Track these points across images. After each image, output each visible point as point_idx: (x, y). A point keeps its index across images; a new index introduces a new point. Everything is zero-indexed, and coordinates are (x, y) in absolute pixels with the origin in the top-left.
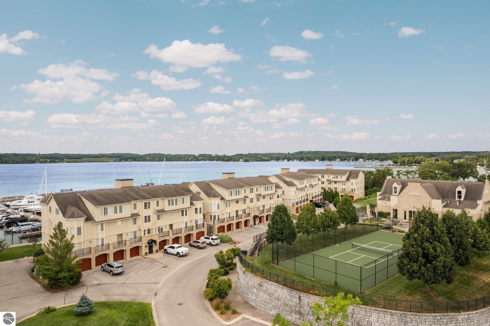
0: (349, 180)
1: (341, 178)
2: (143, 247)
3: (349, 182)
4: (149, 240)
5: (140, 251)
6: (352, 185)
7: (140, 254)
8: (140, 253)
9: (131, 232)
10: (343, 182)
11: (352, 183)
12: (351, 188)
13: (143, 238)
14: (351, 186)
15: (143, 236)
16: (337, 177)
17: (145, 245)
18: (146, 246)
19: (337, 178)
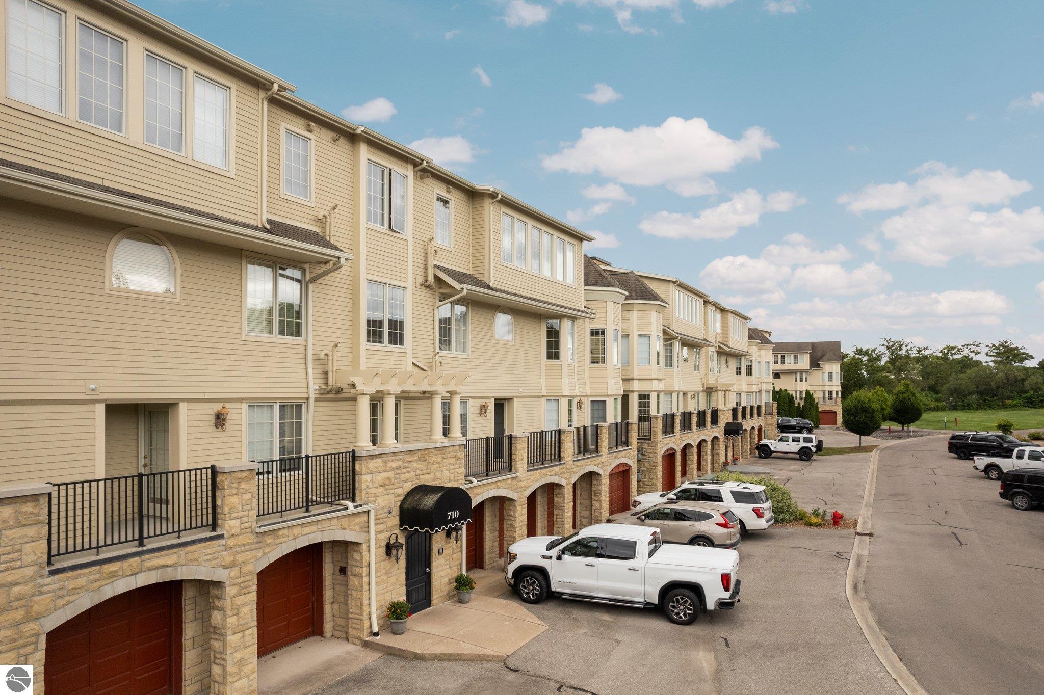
0: (818, 365)
1: (796, 362)
2: (373, 554)
3: (820, 372)
4: (408, 487)
5: (328, 594)
6: (831, 379)
7: (328, 626)
8: (328, 609)
9: (255, 404)
10: (801, 373)
11: (830, 374)
12: (827, 389)
13: (372, 464)
14: (827, 383)
15: (364, 444)
16: (783, 357)
17: (384, 536)
18: (390, 549)
19: (783, 361)
